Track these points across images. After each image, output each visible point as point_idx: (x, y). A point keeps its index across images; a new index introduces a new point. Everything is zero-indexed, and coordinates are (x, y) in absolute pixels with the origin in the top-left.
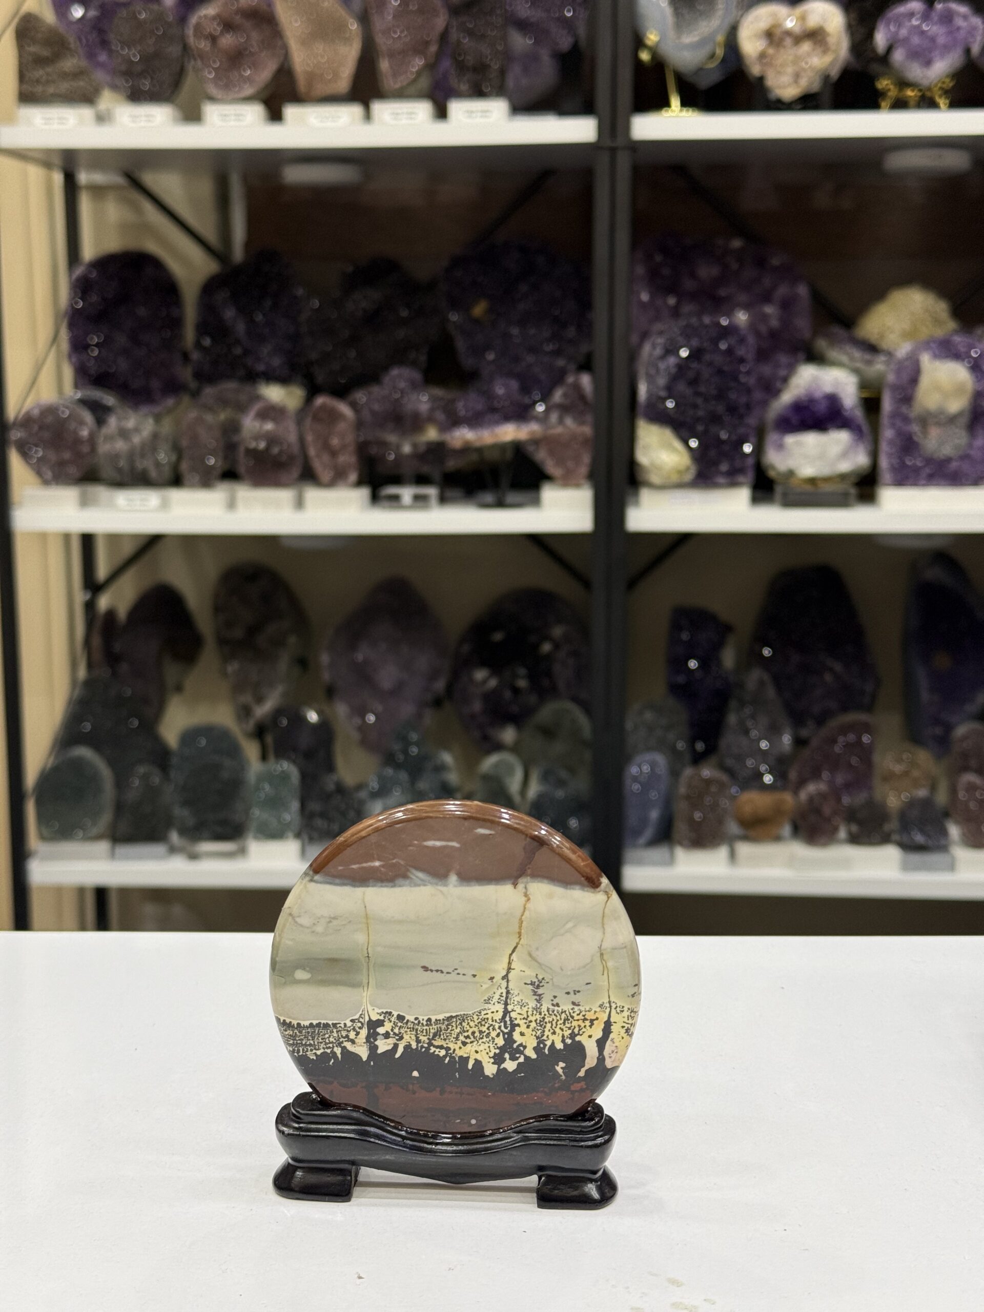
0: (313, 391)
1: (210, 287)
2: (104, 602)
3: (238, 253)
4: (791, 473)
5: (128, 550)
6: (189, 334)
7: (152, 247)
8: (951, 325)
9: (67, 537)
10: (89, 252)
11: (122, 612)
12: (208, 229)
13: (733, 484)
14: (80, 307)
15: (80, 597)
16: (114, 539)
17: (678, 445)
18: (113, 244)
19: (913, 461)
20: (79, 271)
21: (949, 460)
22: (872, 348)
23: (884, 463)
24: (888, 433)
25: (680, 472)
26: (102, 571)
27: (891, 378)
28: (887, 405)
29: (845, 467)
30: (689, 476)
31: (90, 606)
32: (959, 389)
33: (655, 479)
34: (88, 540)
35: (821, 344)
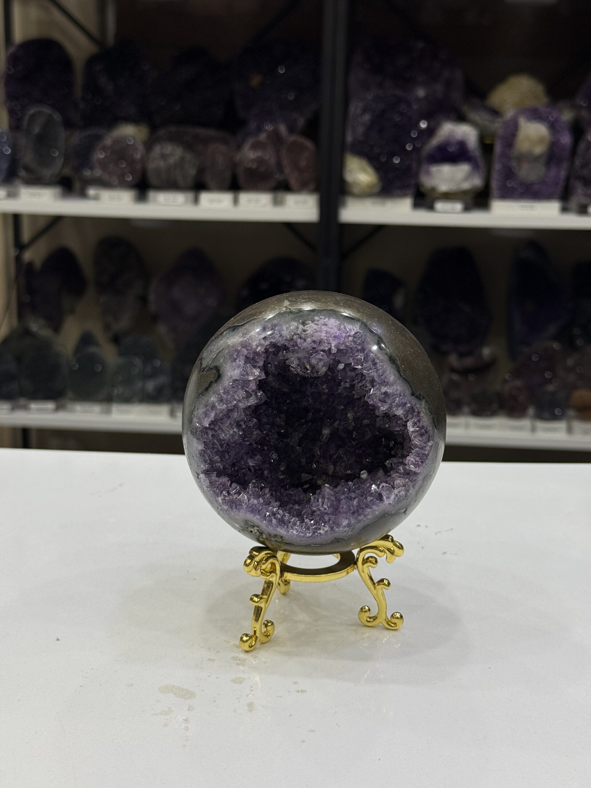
0: (153, 128)
1: (91, 61)
2: (27, 256)
3: (111, 39)
4: (433, 189)
5: (42, 224)
6: (78, 92)
7: (58, 36)
8: (544, 100)
9: (5, 216)
10: (18, 36)
11: (38, 264)
12: (92, 25)
13: (403, 195)
14: (12, 72)
15: (13, 253)
16: (34, 217)
17: (370, 170)
18: (34, 33)
19: (512, 184)
20: (12, 50)
21: (532, 184)
22: (496, 113)
23: (495, 184)
24: (497, 166)
25: (371, 186)
26: (26, 235)
27: (501, 132)
28: (498, 148)
29: (466, 186)
30: (377, 189)
31: (18, 259)
32: (541, 140)
33: (356, 190)
34: (16, 218)
35: (465, 109)
